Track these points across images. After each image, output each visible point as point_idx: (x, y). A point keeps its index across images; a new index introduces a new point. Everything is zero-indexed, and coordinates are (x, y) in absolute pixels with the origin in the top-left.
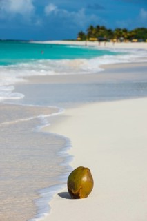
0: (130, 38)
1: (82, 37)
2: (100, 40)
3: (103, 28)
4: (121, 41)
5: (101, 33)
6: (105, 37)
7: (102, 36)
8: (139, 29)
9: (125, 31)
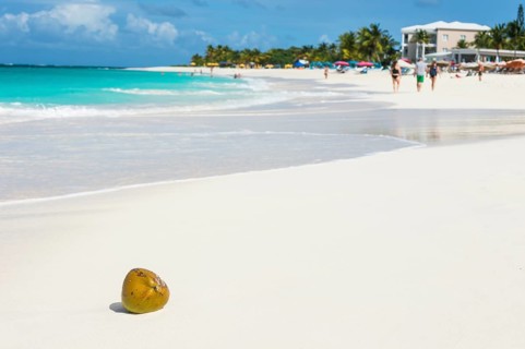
0: (263, 63)
1: (198, 61)
2: (223, 66)
3: (226, 49)
4: (252, 67)
5: (224, 56)
6: (229, 62)
7: (225, 60)
8: (274, 51)
9: (257, 53)
